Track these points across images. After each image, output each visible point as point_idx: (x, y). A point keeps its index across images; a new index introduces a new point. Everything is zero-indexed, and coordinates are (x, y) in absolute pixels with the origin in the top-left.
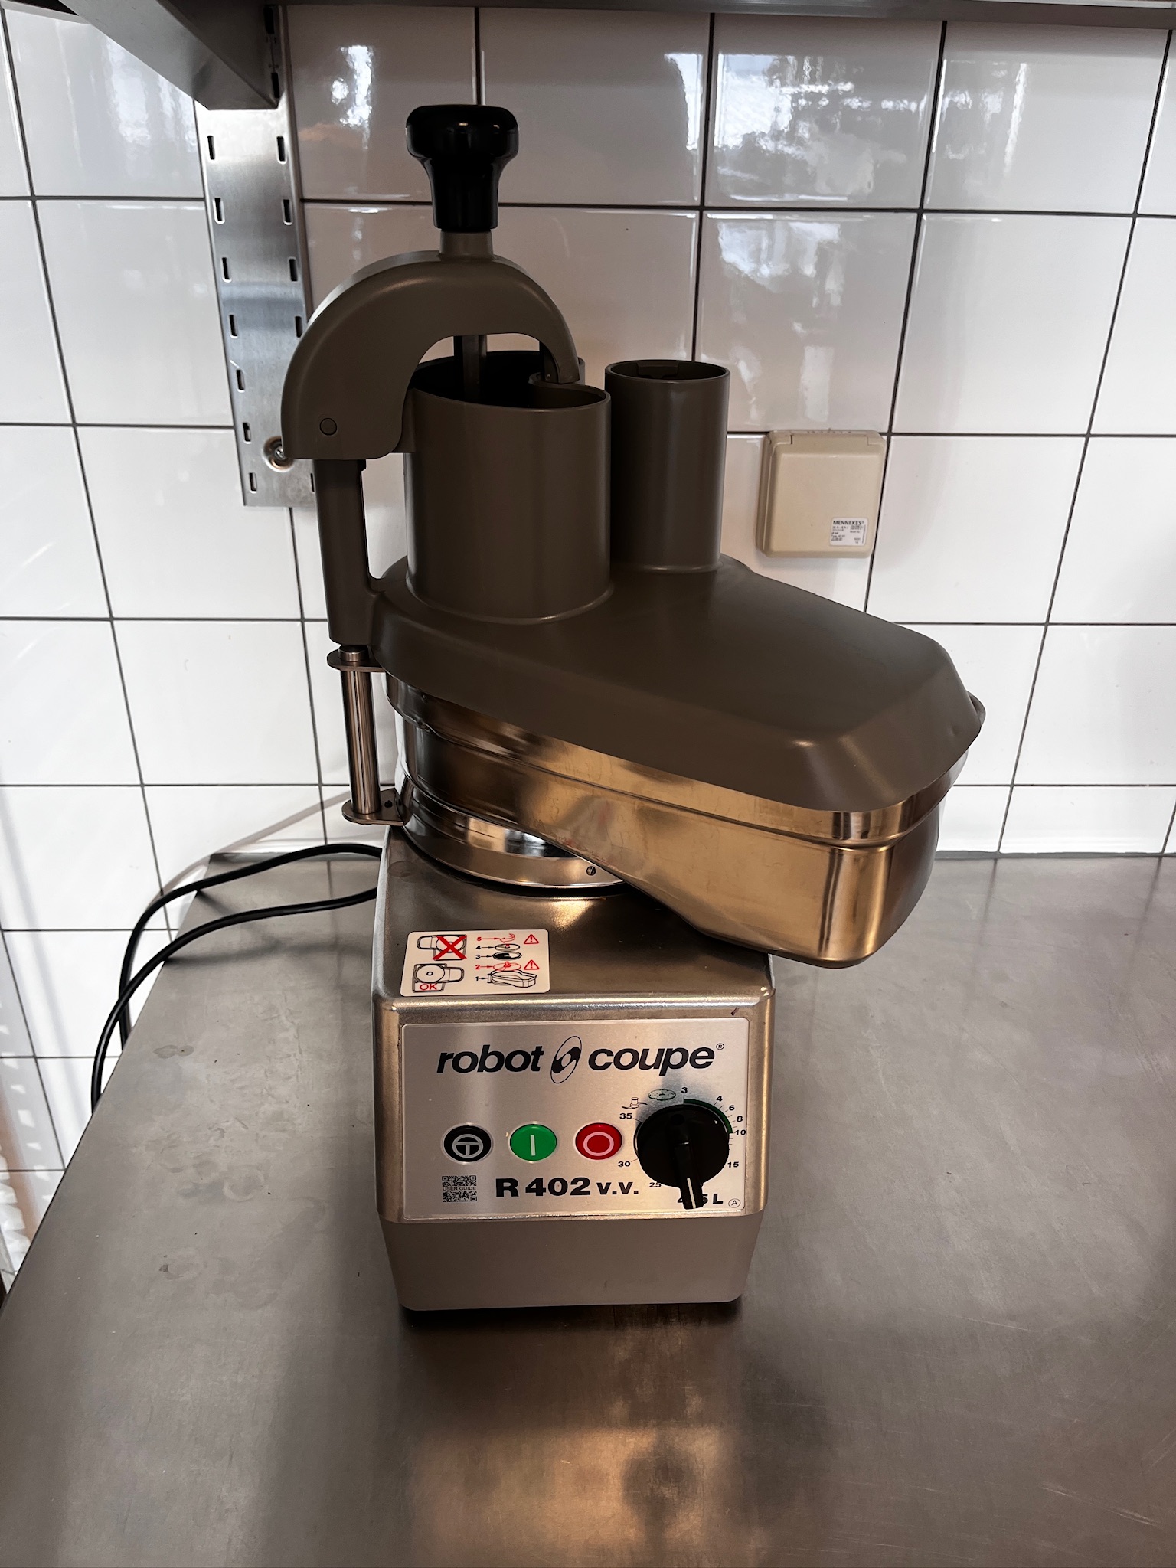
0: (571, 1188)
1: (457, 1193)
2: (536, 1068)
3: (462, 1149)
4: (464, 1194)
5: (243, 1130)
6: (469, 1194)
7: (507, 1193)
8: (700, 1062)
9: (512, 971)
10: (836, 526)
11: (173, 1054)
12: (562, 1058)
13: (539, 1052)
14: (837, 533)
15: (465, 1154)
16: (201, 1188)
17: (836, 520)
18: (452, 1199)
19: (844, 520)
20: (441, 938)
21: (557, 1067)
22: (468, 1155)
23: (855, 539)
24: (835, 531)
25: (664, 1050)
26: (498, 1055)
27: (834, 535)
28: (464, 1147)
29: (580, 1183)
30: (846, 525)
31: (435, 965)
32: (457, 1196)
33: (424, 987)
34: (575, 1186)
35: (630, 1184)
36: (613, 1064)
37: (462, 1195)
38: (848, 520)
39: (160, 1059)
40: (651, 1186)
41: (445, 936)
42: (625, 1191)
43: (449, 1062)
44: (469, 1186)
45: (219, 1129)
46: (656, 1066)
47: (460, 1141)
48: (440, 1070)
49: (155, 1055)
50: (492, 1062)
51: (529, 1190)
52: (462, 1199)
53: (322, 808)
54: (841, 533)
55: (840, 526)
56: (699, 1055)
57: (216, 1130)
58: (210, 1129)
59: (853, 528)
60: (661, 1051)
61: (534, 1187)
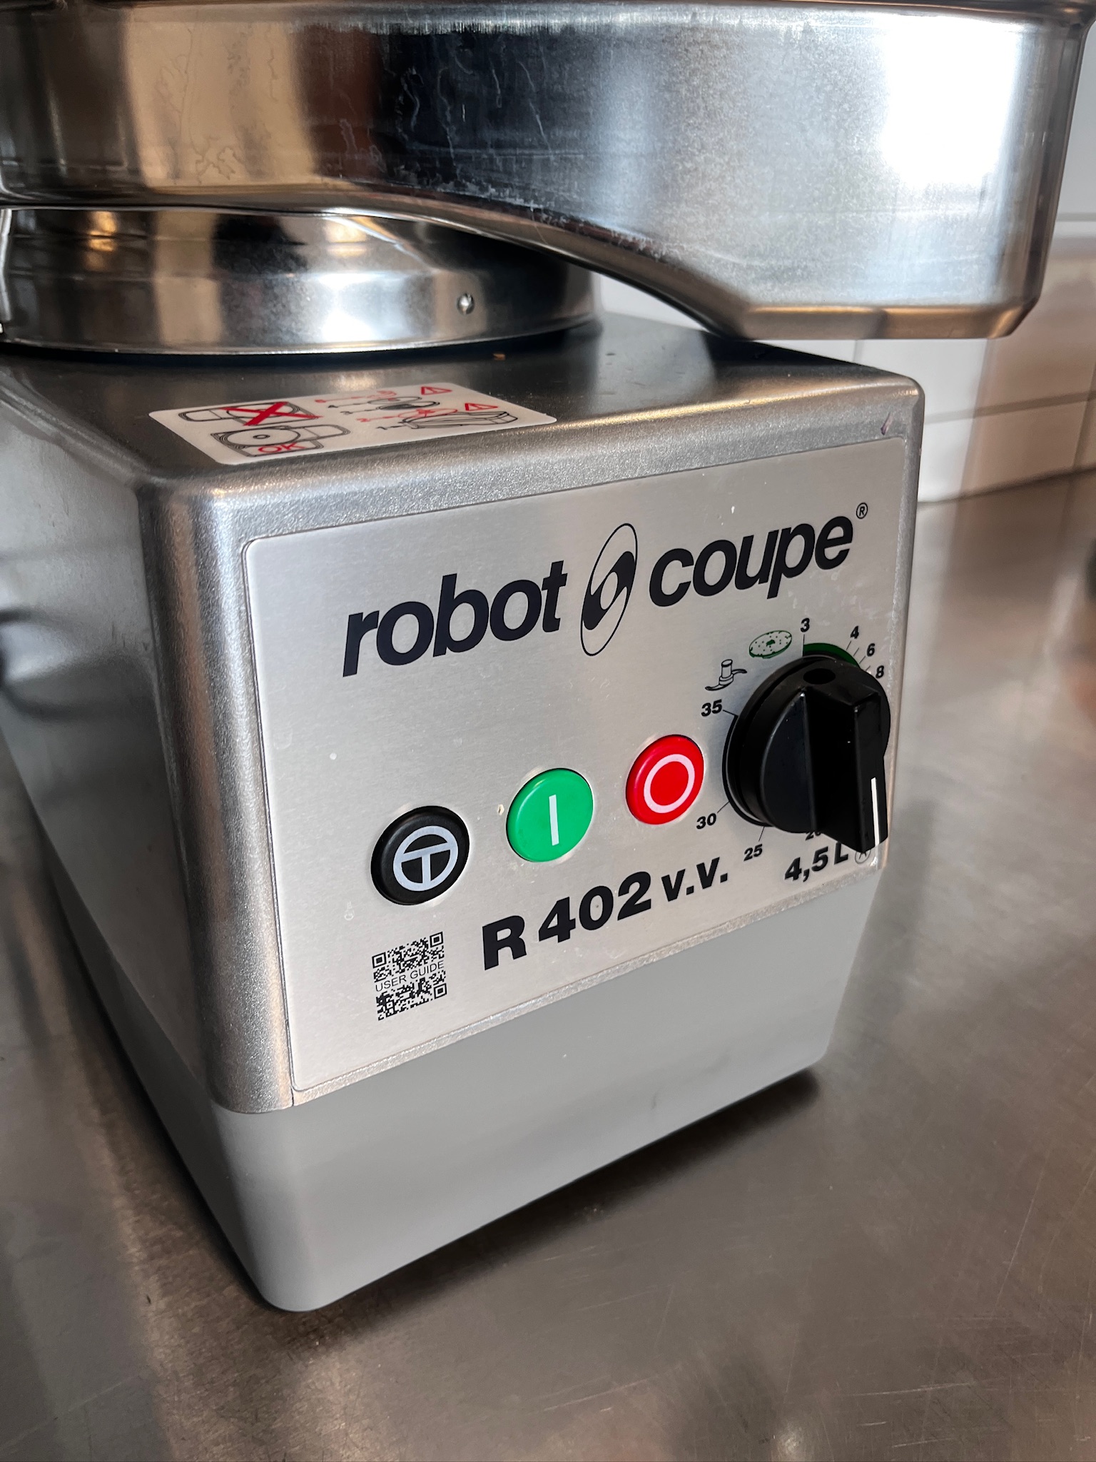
0: (619, 902)
1: (405, 989)
2: (552, 624)
3: (413, 870)
4: (420, 985)
6: (431, 982)
7: (505, 953)
8: (831, 553)
12: (599, 590)
13: (557, 578)
15: (420, 880)
18: (397, 1008)
20: (231, 409)
21: (592, 613)
22: (428, 884)
25: (777, 531)
26: (474, 597)
28: (418, 861)
29: (635, 887)
32: (407, 995)
34: (627, 897)
35: (715, 862)
36: (691, 587)
37: (416, 989)
40: (749, 857)
42: (707, 880)
43: (369, 640)
44: (429, 961)
46: (762, 576)
47: (410, 849)
48: (351, 667)
50: (462, 621)
51: (545, 933)
52: (418, 1000)
56: (830, 536)
60: (773, 535)
61: (554, 922)
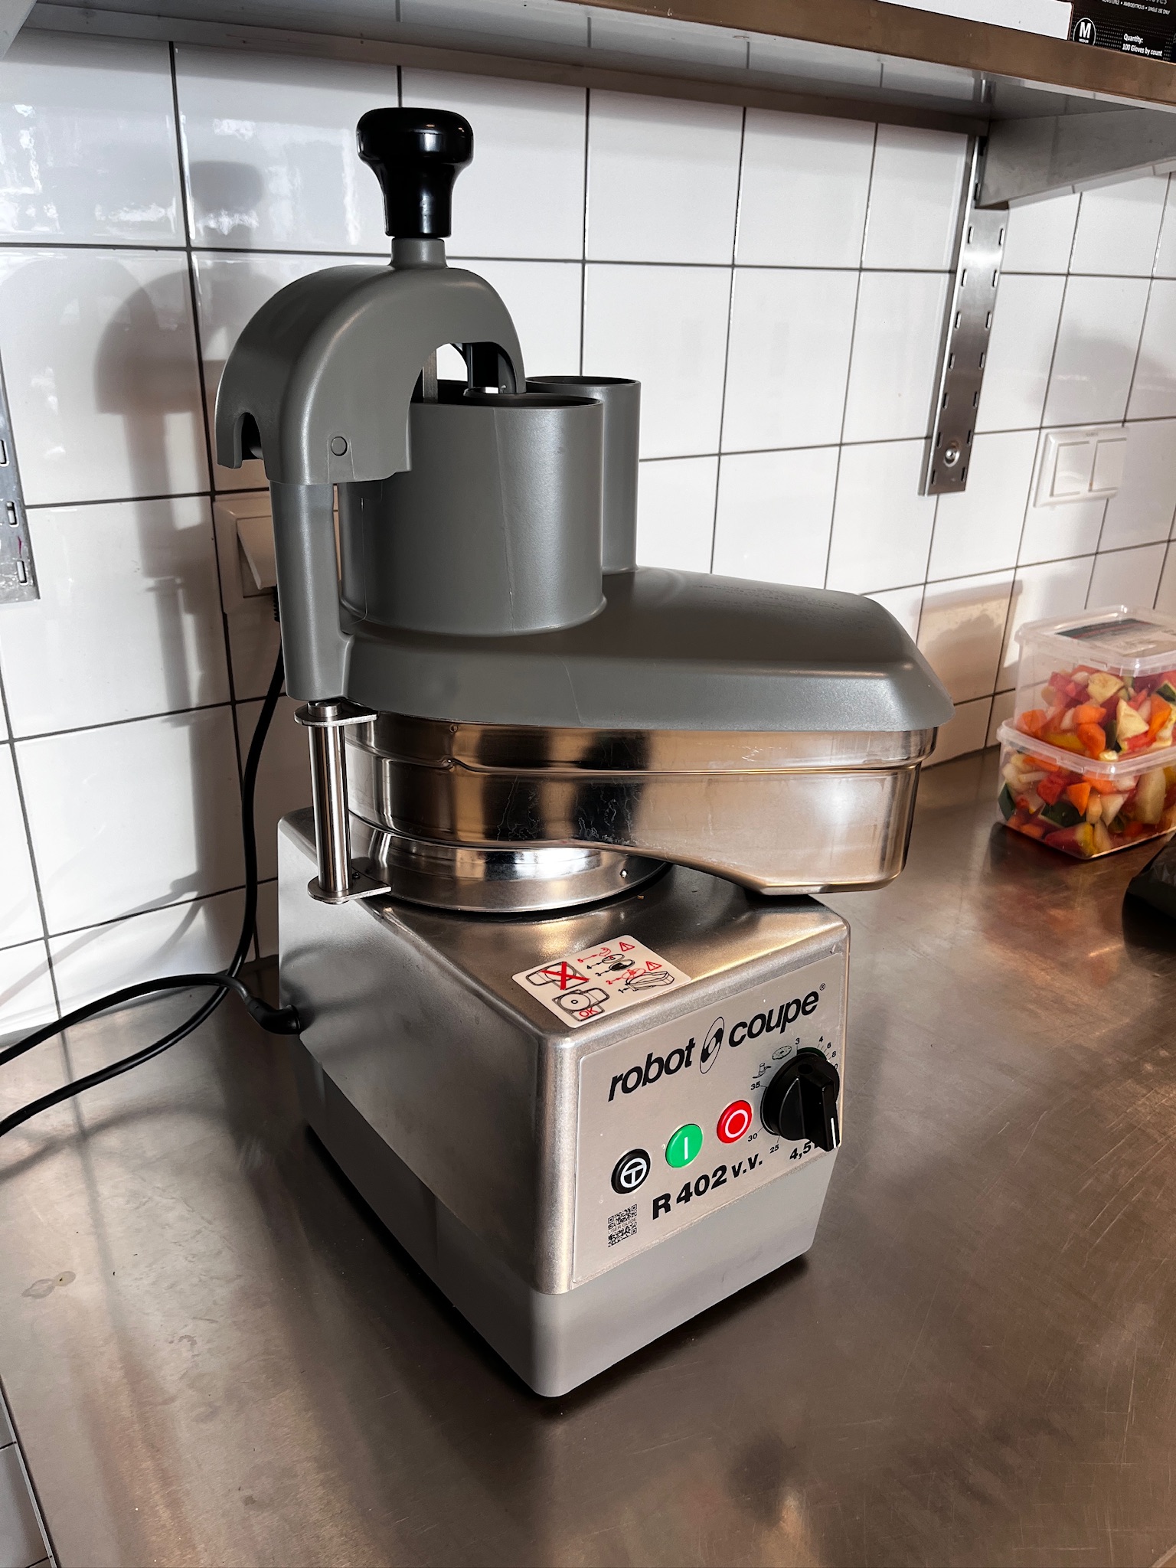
0: (712, 1181)
2: (688, 1064)
3: (628, 1178)
4: (626, 1229)
5: (214, 1325)
6: (630, 1228)
7: (662, 1211)
8: (808, 1008)
9: (641, 975)
11: (51, 1289)
12: (708, 1046)
13: (691, 1046)
15: (631, 1183)
16: (218, 1404)
18: (616, 1240)
20: (545, 971)
21: (705, 1055)
22: (633, 1184)
26: (659, 1060)
28: (631, 1174)
29: (720, 1173)
31: (568, 994)
32: (620, 1234)
33: (584, 1014)
34: (716, 1178)
35: (756, 1156)
36: (747, 1036)
37: (625, 1231)
39: (38, 1300)
40: (772, 1151)
41: (548, 967)
42: (752, 1166)
44: (630, 1218)
45: (182, 1338)
47: (628, 1169)
48: (612, 1097)
49: (29, 1299)
50: (654, 1070)
51: (679, 1200)
52: (626, 1236)
53: (51, 966)
56: (808, 1001)
57: (180, 1340)
58: (171, 1342)
61: (683, 1194)
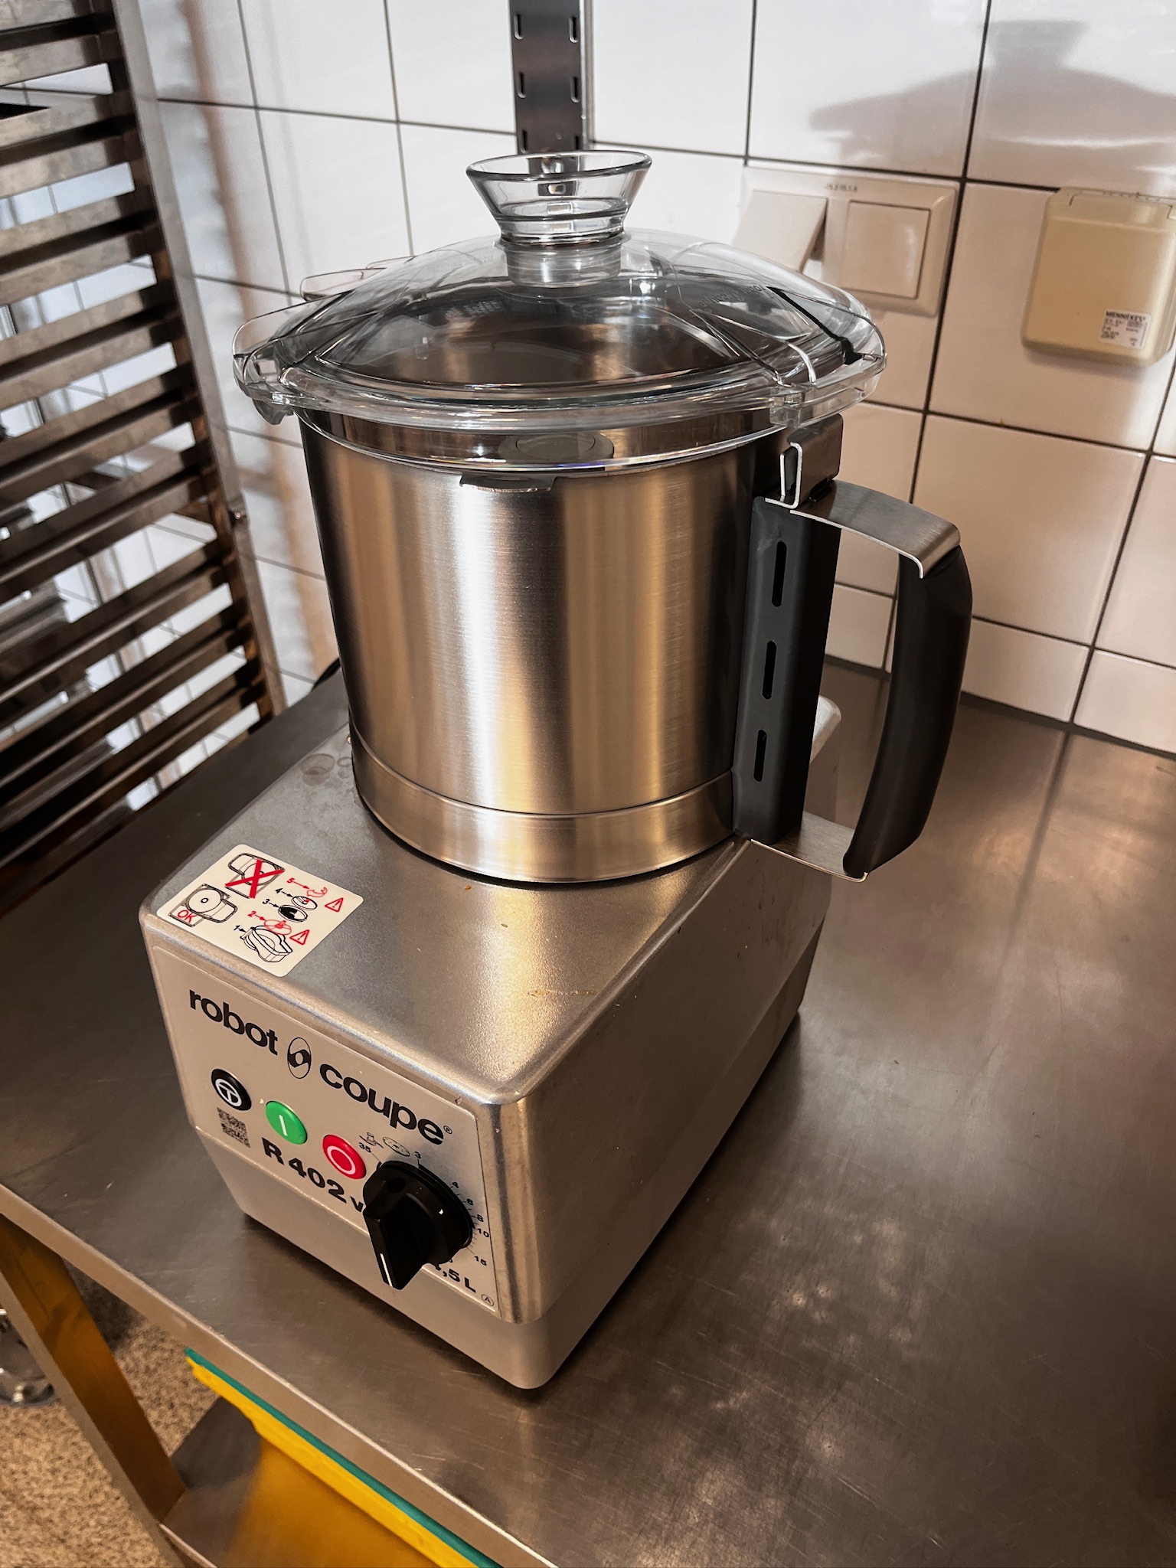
1: (233, 1131)
4: (238, 1134)
6: (243, 1138)
7: (273, 1155)
10: (1110, 318)
14: (1109, 329)
17: (1110, 311)
19: (1120, 312)
20: (260, 863)
23: (1132, 339)
24: (1107, 326)
27: (1106, 330)
29: (335, 1187)
30: (1122, 320)
31: (218, 891)
33: (184, 914)
34: (331, 1187)
37: (236, 1134)
38: (1125, 313)
41: (266, 862)
44: (240, 1129)
52: (238, 1138)
54: (1114, 329)
55: (1114, 319)
59: (1130, 324)
61: (296, 1165)
